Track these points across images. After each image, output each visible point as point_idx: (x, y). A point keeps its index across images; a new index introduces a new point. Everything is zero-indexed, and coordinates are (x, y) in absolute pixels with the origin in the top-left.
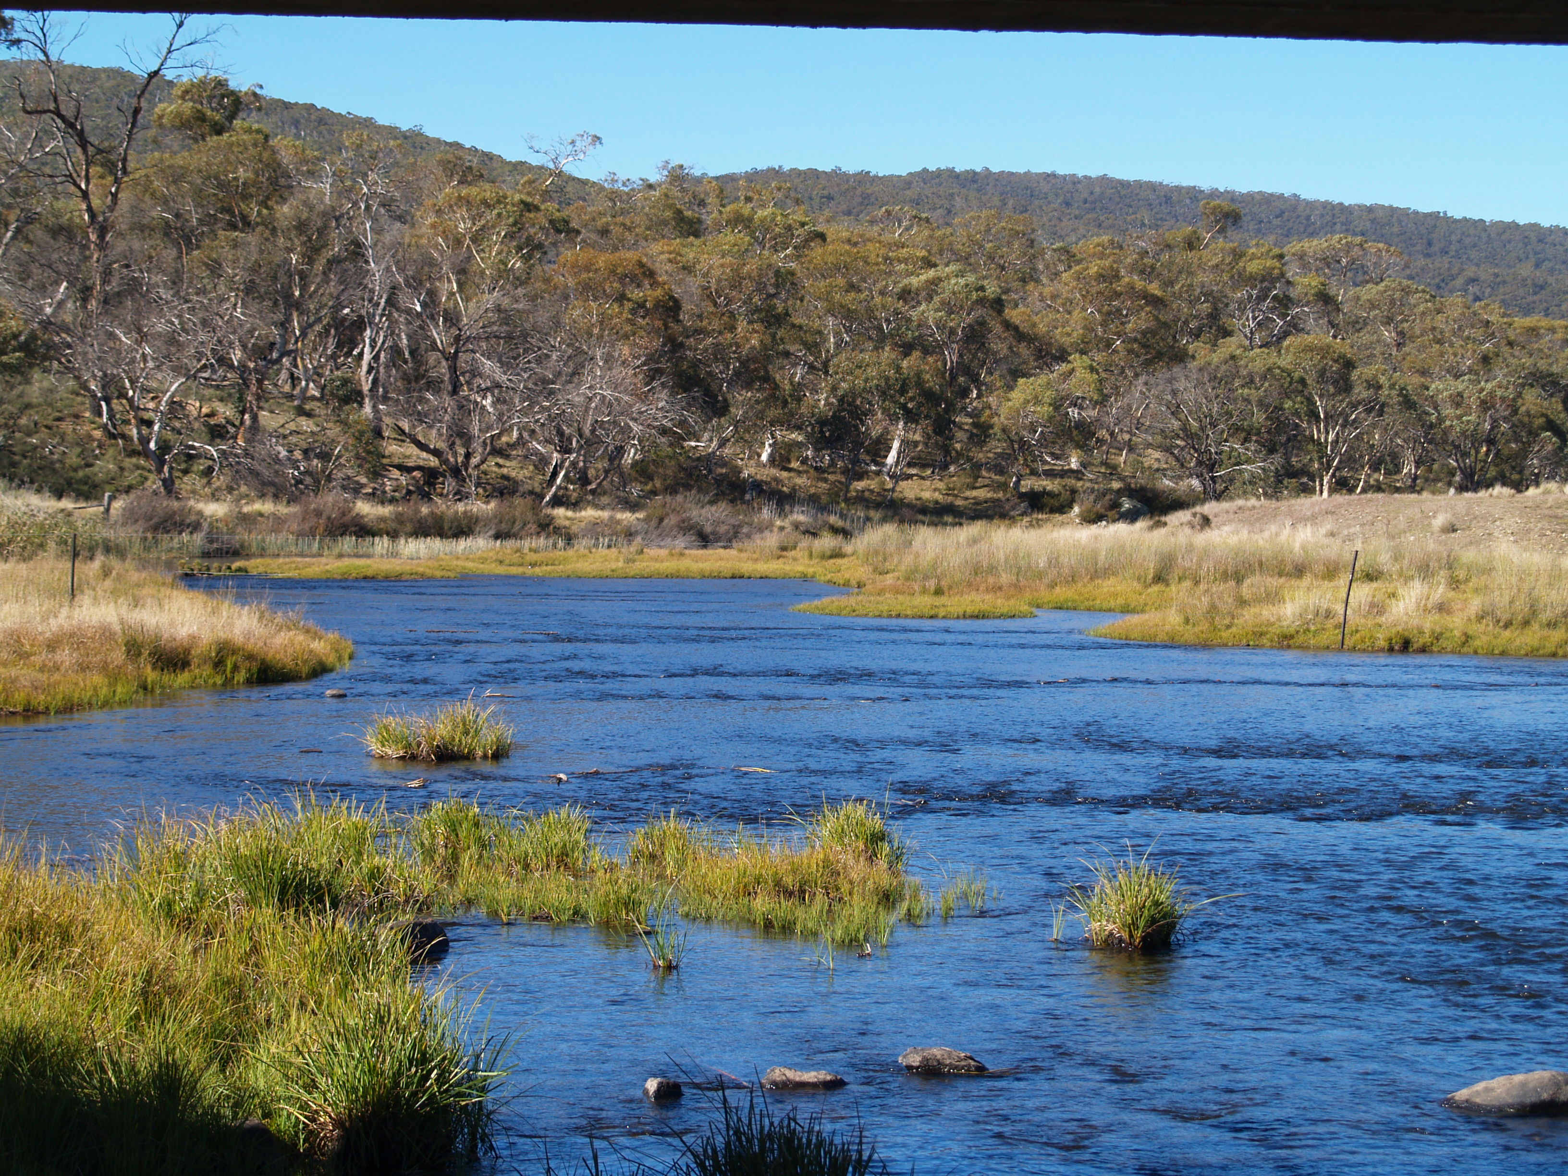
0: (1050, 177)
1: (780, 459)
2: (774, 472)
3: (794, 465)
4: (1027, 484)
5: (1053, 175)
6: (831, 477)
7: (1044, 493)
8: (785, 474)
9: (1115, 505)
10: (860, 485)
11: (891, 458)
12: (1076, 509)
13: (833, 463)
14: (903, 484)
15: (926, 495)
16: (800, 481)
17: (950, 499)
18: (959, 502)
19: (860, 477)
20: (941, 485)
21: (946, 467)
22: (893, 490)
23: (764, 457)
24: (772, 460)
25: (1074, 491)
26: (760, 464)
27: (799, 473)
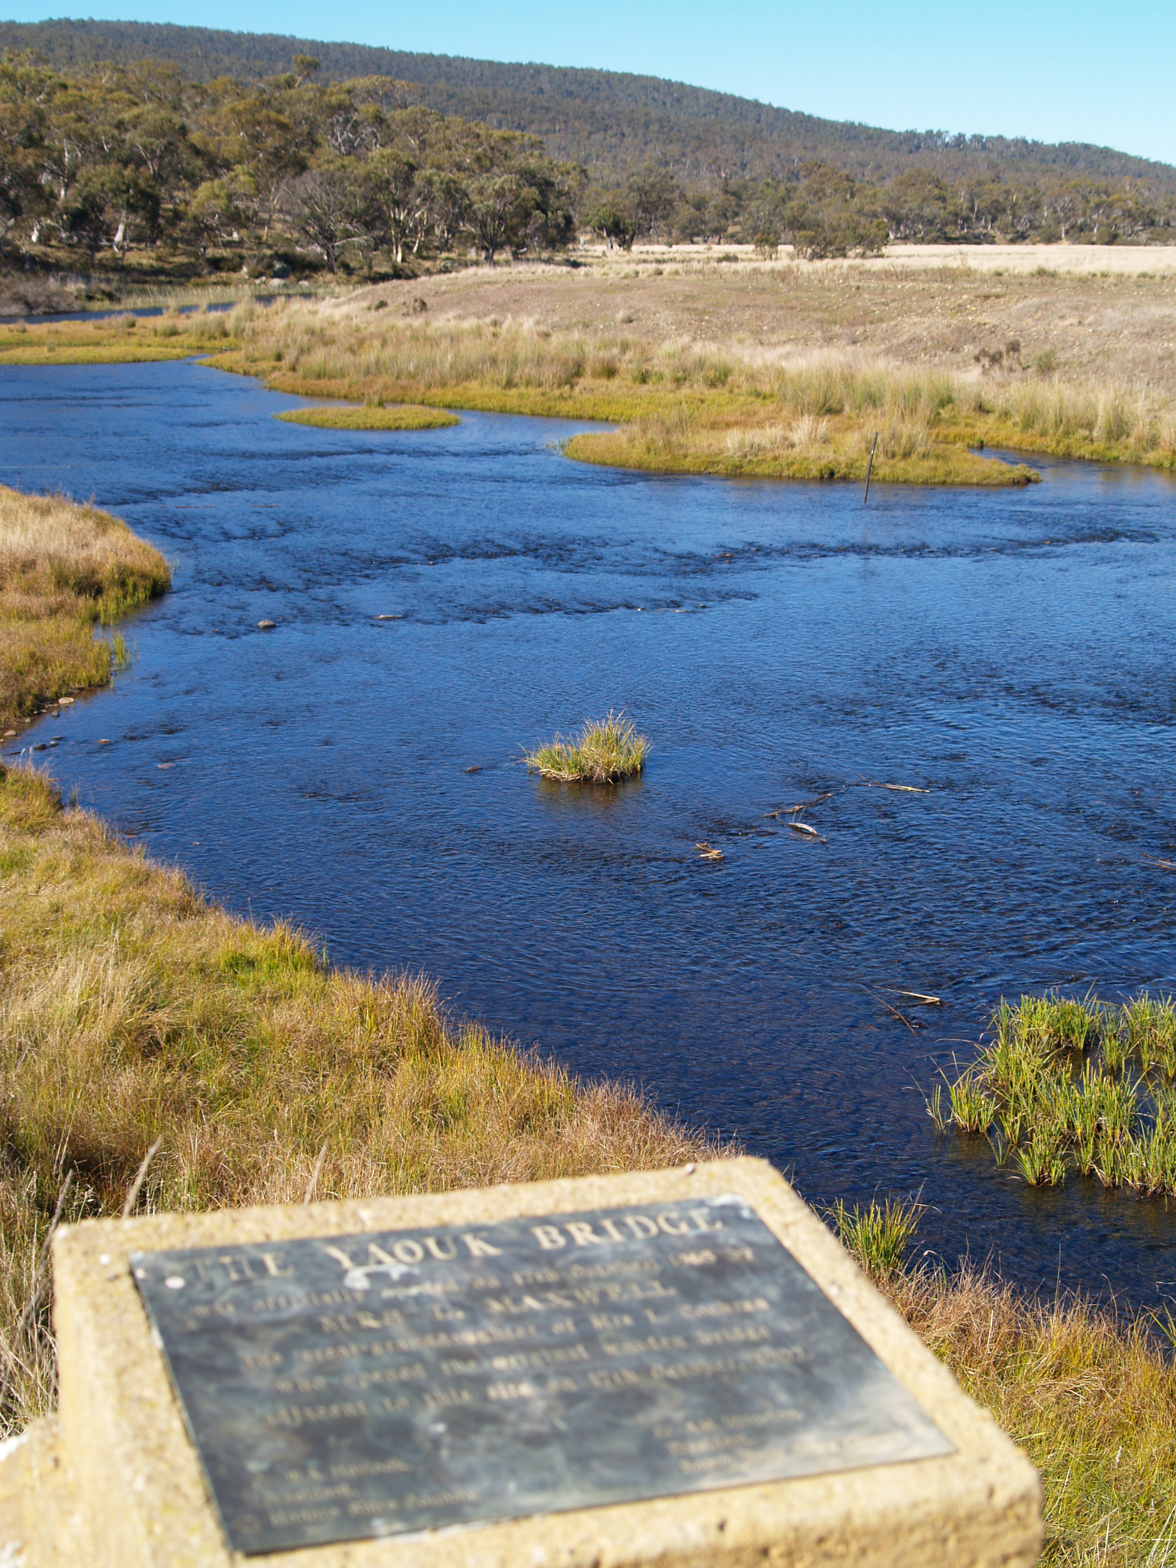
0: (134, 24)
1: (44, 239)
2: (42, 248)
3: (53, 243)
4: (211, 252)
5: (136, 23)
6: (81, 251)
7: (223, 259)
8: (49, 250)
9: (270, 266)
10: (99, 255)
11: (119, 237)
12: (245, 269)
13: (80, 241)
14: (128, 254)
15: (145, 261)
16: (61, 254)
17: (160, 264)
18: (167, 266)
19: (99, 249)
20: (153, 255)
21: (154, 242)
22: (122, 259)
23: (34, 238)
24: (40, 240)
25: (242, 257)
26: (31, 243)
27: (58, 248)
